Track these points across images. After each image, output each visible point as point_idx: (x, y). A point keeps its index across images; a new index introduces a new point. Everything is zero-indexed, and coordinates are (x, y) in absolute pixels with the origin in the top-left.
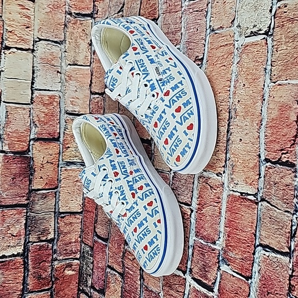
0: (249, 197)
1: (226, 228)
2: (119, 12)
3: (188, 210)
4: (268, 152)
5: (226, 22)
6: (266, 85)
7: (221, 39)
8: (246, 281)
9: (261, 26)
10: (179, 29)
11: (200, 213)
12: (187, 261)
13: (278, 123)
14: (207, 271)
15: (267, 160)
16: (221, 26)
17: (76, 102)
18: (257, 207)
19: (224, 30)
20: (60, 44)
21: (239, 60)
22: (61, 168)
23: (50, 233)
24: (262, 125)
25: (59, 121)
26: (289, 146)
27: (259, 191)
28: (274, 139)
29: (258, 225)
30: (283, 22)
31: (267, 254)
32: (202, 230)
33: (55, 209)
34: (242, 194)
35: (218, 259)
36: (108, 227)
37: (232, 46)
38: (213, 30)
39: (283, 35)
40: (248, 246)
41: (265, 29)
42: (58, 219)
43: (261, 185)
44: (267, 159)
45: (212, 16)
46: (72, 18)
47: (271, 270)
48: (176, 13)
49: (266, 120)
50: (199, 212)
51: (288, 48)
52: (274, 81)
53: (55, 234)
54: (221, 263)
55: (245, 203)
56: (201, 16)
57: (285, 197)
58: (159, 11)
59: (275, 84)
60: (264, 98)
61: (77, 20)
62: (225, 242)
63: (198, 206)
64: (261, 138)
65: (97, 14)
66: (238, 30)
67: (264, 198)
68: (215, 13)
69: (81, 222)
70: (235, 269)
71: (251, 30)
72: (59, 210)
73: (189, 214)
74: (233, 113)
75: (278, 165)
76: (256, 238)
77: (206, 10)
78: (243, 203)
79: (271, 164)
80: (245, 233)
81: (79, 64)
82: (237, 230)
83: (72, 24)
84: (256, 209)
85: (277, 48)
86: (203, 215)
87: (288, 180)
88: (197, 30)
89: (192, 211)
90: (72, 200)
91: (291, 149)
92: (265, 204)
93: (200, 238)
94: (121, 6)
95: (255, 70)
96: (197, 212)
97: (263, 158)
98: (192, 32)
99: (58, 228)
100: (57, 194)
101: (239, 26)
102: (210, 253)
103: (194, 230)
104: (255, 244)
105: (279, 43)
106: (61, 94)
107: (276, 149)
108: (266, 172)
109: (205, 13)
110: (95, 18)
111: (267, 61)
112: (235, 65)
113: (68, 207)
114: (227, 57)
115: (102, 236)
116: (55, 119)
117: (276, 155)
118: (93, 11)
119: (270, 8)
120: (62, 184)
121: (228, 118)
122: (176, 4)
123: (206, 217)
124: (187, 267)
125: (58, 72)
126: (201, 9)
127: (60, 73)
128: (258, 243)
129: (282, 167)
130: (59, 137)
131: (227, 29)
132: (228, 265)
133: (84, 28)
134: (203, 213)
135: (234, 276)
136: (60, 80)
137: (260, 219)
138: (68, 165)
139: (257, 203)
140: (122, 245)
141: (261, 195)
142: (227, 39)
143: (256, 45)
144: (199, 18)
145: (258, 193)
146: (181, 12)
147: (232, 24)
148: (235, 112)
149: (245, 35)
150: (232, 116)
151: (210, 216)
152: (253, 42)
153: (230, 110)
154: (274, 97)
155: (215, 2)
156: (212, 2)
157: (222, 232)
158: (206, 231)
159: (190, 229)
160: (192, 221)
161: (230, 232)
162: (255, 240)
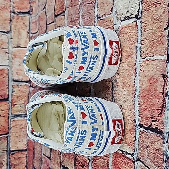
0: (128, 156)
2: (44, 9)
3: (87, 159)
4: (142, 118)
5: (107, 10)
6: (138, 61)
7: (104, 24)
9: (132, 11)
10: (78, 18)
13: (148, 93)
15: (141, 126)
16: (105, 13)
17: (20, 73)
19: (106, 16)
20: (7, 33)
22: (11, 119)
23: (3, 166)
24: (135, 94)
25: (8, 87)
26: (158, 115)
27: (135, 151)
28: (146, 108)
30: (148, 6)
33: (7, 148)
34: (123, 152)
37: (112, 29)
38: (99, 17)
39: (149, 18)
41: (135, 13)
42: (9, 156)
43: (136, 147)
44: (141, 124)
45: (98, 6)
46: (15, 15)
48: (76, 7)
49: (139, 90)
51: (153, 28)
52: (144, 57)
53: (7, 166)
55: (125, 161)
56: (91, 7)
57: (156, 160)
58: (65, 6)
59: (144, 60)
60: (137, 71)
61: (19, 17)
63: (93, 157)
64: (135, 105)
65: (32, 11)
66: (116, 15)
67: (139, 158)
68: (100, 4)
69: (26, 157)
71: (125, 15)
72: (10, 149)
73: (88, 162)
74: (115, 83)
75: (149, 130)
77: (94, 2)
78: (123, 160)
79: (144, 129)
81: (21, 46)
83: (16, 19)
86: (97, 165)
87: (157, 145)
88: (89, 18)
89: (90, 160)
90: (19, 142)
91: (159, 118)
92: (140, 163)
94: (45, 5)
95: (129, 48)
96: (93, 162)
97: (138, 123)
98: (86, 20)
99: (10, 162)
100: (8, 137)
105: (146, 25)
106: (9, 68)
107: (147, 117)
108: (140, 136)
109: (94, 5)
110: (31, 15)
111: (138, 40)
113: (17, 147)
116: (5, 85)
117: (147, 121)
118: (30, 10)
120: (12, 131)
121: (111, 87)
123: (99, 167)
125: (6, 53)
126: (91, 1)
127: (8, 53)
129: (152, 132)
130: (8, 98)
131: (108, 16)
133: (24, 22)
134: (96, 163)
136: (8, 58)
138: (16, 117)
139: (134, 162)
141: (137, 155)
142: (108, 24)
143: (129, 27)
144: (90, 9)
145: (134, 154)
146: (78, 5)
147: (111, 11)
148: (116, 83)
149: (121, 19)
150: (114, 86)
151: (101, 167)
152: (127, 25)
153: (112, 81)
154: (144, 71)
160: (90, 168)
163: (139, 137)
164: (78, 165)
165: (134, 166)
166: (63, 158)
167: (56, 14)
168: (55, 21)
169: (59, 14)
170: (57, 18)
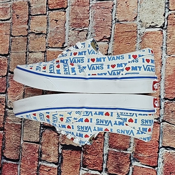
1: (135, 140)
4: (167, 94)
5: (130, 18)
6: (163, 57)
7: (126, 27)
8: (154, 169)
9: (157, 23)
11: (112, 133)
12: (103, 164)
13: (173, 78)
14: (121, 168)
15: (165, 99)
16: (126, 19)
18: (159, 125)
19: (128, 22)
21: (141, 41)
24: (161, 79)
28: (171, 87)
29: (161, 135)
30: (174, 22)
31: (168, 151)
32: (115, 143)
35: (130, 159)
36: (19, 151)
37: (135, 33)
38: (118, 21)
39: (174, 30)
40: (154, 149)
43: (162, 113)
45: (117, 12)
47: (172, 160)
48: (85, 7)
49: (164, 76)
52: (169, 54)
54: (132, 161)
56: (107, 12)
58: (67, 3)
59: (170, 56)
60: (162, 64)
62: (135, 148)
64: (161, 86)
66: (140, 23)
67: (165, 120)
68: (120, 12)
70: (144, 163)
71: (150, 25)
73: (103, 134)
75: (173, 101)
76: (159, 143)
77: (112, 8)
79: (168, 101)
84: (159, 127)
85: (170, 37)
86: (115, 134)
92: (165, 123)
93: (113, 148)
95: (154, 48)
97: (162, 97)
98: (99, 20)
101: (140, 21)
102: (122, 157)
103: (108, 144)
104: (159, 147)
105: (171, 34)
107: (172, 92)
108: (165, 105)
109: (111, 10)
111: (163, 43)
112: (138, 43)
114: (131, 39)
115: (12, 158)
117: (172, 96)
119: (163, 14)
122: (84, 1)
123: (118, 135)
124: (102, 168)
126: (107, 7)
128: (161, 146)
131: (131, 22)
132: (139, 162)
135: (143, 168)
137: (162, 132)
140: (36, 162)
141: (162, 118)
142: (131, 28)
143: (154, 33)
144: (105, 13)
145: (160, 118)
146: (89, 7)
147: (135, 19)
149: (145, 27)
152: (152, 32)
154: (170, 64)
155: (120, 5)
156: (117, 4)
157: (132, 143)
158: (118, 143)
159: (104, 143)
160: (106, 138)
161: (138, 142)
162: (159, 144)
163: (164, 106)
165: (160, 126)
166: (63, 138)
167: (49, 7)
168: (47, 14)
169: (55, 8)
170: (52, 12)
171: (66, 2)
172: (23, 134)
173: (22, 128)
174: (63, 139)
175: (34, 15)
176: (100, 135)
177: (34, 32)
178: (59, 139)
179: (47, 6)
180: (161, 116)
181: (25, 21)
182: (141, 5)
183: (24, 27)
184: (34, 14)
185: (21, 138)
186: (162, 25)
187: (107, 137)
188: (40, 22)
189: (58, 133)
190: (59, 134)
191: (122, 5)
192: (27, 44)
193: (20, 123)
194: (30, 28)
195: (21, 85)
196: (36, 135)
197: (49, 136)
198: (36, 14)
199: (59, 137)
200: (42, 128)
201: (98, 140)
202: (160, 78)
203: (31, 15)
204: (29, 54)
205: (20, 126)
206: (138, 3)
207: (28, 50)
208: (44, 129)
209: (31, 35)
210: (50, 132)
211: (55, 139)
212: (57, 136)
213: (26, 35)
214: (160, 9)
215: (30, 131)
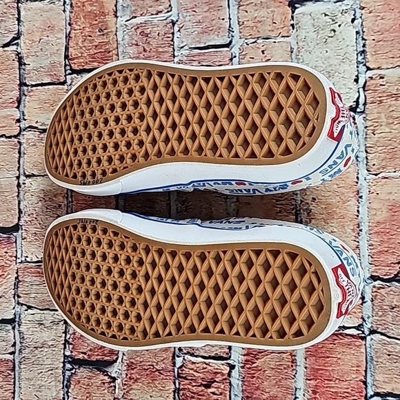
0: (347, 331)
1: (308, 382)
2: (6, 45)
3: (222, 367)
4: (376, 266)
6: (361, 178)
11: (249, 368)
13: (387, 227)
15: (374, 278)
18: (364, 343)
24: (361, 230)
27: (364, 320)
28: (386, 249)
29: (368, 367)
30: (380, 97)
32: (258, 392)
39: (383, 115)
43: (368, 312)
44: (375, 276)
49: (367, 223)
50: (248, 366)
51: (393, 131)
52: (375, 173)
55: (341, 341)
59: (377, 177)
60: (360, 195)
63: (245, 358)
64: (361, 248)
67: (375, 329)
73: (226, 372)
74: (304, 215)
75: (394, 283)
76: (366, 386)
78: (336, 341)
79: (381, 283)
80: (346, 383)
82: (331, 380)
84: (364, 347)
85: (374, 130)
86: (257, 369)
89: (232, 367)
92: (377, 337)
96: (243, 367)
103: (241, 395)
104: (366, 395)
105: (376, 124)
107: (390, 262)
108: (374, 294)
117: (390, 270)
119: (355, 77)
122: (161, 50)
123: (264, 371)
128: (370, 393)
134: (256, 367)
137: (372, 359)
139: (364, 338)
141: (369, 326)
145: (364, 324)
148: (308, 214)
150: (302, 219)
151: (273, 369)
153: (297, 211)
154: (378, 194)
155: (248, 57)
156: (241, 57)
157: (300, 389)
158: (266, 392)
159: (230, 395)
160: (234, 381)
161: (316, 386)
162: (366, 389)
163: (373, 296)
164: (190, 387)
165: (365, 345)
166: (125, 387)
167: (72, 65)
168: (69, 82)
169: (86, 67)
170: (79, 77)
171: (114, 52)
172: (20, 384)
173: (17, 368)
174: (124, 389)
175: (33, 86)
176: (219, 375)
177: (35, 125)
178: (115, 390)
179: (67, 63)
180: (366, 319)
181: (12, 100)
182: (299, 57)
183: (9, 113)
184: (34, 83)
185: (14, 393)
186: (352, 104)
187: (238, 379)
188: (51, 102)
189: (110, 377)
190: (114, 379)
191: (253, 58)
192: (20, 157)
193: (10, 357)
194: (25, 118)
195: (8, 260)
196: (53, 383)
197: (88, 385)
198: (38, 82)
199: (115, 387)
200: (68, 366)
201: (216, 388)
202: (358, 229)
203: (27, 86)
204: (24, 180)
205: (10, 364)
206: (292, 52)
207: (21, 171)
208: (73, 368)
209: (29, 135)
210: (90, 374)
211: (106, 391)
212: (110, 382)
213: (16, 134)
214: (345, 67)
215: (39, 374)
